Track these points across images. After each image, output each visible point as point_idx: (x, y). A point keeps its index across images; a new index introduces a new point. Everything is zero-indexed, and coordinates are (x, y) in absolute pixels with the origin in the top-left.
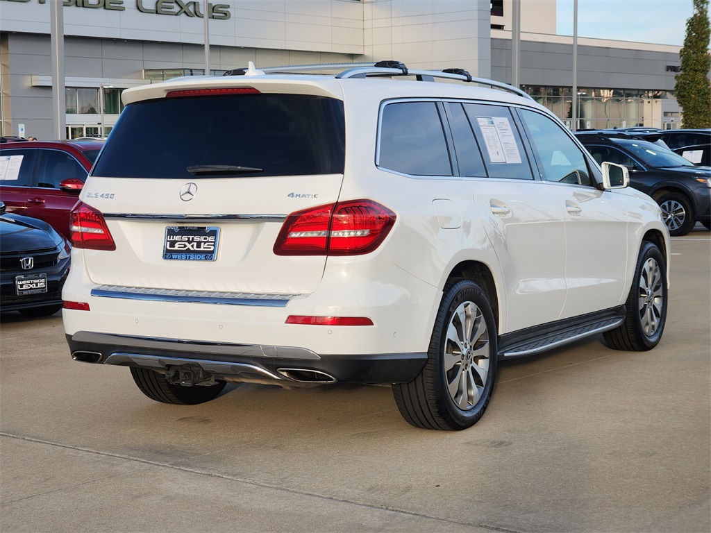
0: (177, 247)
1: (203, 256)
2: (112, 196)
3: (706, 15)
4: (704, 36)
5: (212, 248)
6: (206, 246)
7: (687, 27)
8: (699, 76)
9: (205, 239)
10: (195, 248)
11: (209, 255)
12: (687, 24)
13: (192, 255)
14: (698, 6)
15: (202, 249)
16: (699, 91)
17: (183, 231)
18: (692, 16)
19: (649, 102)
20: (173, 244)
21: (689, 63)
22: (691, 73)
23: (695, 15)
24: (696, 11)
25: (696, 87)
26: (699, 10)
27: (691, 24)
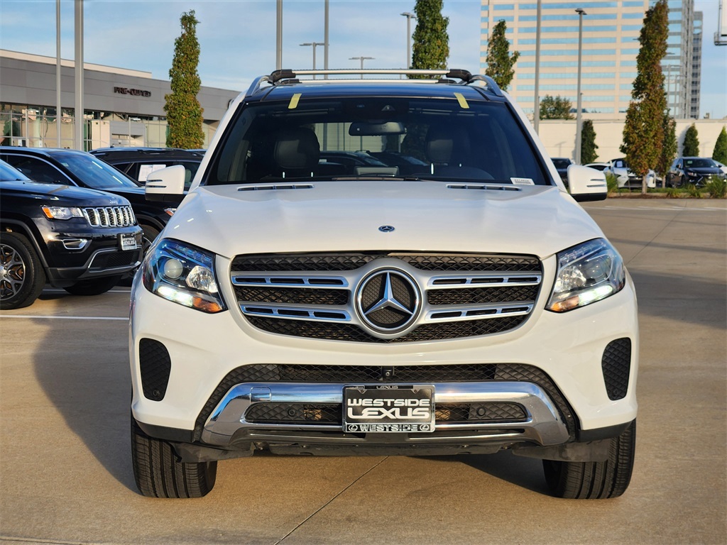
3: (194, 35)
7: (175, 47)
8: (189, 98)
12: (175, 44)
14: (186, 26)
16: (190, 112)
18: (180, 36)
21: (179, 83)
23: (183, 35)
24: (184, 31)
25: (186, 108)
26: (186, 30)
27: (179, 44)
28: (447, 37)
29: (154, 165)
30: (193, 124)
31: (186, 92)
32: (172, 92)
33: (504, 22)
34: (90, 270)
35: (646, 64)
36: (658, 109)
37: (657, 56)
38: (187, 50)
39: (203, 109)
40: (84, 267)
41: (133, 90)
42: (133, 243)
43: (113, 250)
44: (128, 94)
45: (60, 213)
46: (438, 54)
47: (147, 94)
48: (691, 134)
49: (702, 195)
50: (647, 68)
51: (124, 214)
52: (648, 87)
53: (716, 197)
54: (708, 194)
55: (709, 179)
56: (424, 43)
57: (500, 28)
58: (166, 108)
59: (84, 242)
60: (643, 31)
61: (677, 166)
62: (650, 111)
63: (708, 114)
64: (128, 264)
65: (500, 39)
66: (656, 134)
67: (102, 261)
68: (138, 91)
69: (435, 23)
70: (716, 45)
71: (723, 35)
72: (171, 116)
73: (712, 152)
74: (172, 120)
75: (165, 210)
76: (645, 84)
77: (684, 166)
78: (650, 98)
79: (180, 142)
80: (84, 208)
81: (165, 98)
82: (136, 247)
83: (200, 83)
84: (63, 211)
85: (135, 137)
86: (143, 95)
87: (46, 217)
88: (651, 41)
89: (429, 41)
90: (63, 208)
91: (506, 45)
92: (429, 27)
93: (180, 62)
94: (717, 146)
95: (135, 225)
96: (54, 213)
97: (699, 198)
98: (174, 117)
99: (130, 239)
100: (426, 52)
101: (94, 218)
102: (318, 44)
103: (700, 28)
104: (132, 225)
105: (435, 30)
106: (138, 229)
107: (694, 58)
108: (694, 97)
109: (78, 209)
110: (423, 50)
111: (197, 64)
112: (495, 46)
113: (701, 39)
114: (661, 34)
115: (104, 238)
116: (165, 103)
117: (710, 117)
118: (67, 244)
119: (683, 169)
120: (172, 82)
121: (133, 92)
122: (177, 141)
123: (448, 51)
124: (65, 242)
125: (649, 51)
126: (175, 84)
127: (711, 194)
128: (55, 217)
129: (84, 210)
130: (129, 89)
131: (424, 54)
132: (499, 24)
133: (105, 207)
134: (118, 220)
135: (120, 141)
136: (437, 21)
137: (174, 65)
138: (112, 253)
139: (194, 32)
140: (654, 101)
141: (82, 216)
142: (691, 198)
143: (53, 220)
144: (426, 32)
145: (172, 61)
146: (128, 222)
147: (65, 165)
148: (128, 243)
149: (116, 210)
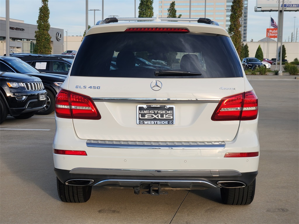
0: (146, 117)
1: (166, 122)
2: (98, 88)
4: (47, 15)
5: (172, 117)
6: (167, 116)
7: (39, 11)
8: (45, 32)
9: (165, 112)
10: (160, 117)
11: (170, 121)
12: (39, 10)
13: (158, 122)
14: (44, 2)
15: (165, 118)
16: (46, 38)
17: (149, 108)
18: (41, 6)
19: (2, 42)
20: (143, 115)
21: (41, 26)
22: (42, 31)
23: (43, 6)
24: (43, 5)
25: (44, 36)
26: (44, 4)
27: (41, 10)
28: (153, 8)
29: (42, 63)
30: (47, 44)
31: (44, 30)
32: (38, 30)
33: (175, 2)
34: (27, 109)
35: (234, 20)
36: (239, 39)
37: (238, 17)
38: (44, 13)
39: (51, 37)
40: (24, 108)
41: (17, 28)
42: (44, 97)
43: (36, 100)
44: (15, 30)
45: (14, 85)
46: (149, 15)
47: (23, 30)
48: (245, 48)
49: (256, 73)
50: (234, 22)
51: (40, 85)
52: (235, 29)
53: (262, 74)
54: (259, 73)
55: (257, 67)
56: (143, 11)
57: (173, 4)
58: (36, 36)
59: (24, 97)
60: (232, 7)
61: (244, 62)
62: (236, 39)
63: (252, 40)
64: (41, 106)
65: (173, 9)
66: (238, 49)
67: (32, 105)
68: (19, 29)
69: (147, 2)
70: (255, 12)
71: (258, 8)
72: (38, 40)
73: (255, 55)
74: (38, 42)
75: (54, 83)
76: (233, 28)
77: (247, 61)
78: (235, 34)
79: (41, 51)
80: (24, 83)
81: (35, 32)
82: (45, 99)
83: (50, 26)
84: (15, 84)
85: (18, 48)
86: (21, 30)
87: (8, 87)
88: (236, 11)
89: (145, 10)
90: (15, 83)
91: (175, 11)
92: (145, 4)
93: (41, 17)
94: (257, 53)
95: (44, 89)
96: (11, 85)
97: (255, 75)
98: (39, 41)
99: (43, 96)
100: (144, 15)
101: (28, 87)
102: (96, 10)
103: (247, 4)
104: (43, 89)
105: (147, 5)
106: (45, 91)
107: (244, 16)
108: (245, 32)
109: (22, 83)
110: (143, 13)
111: (48, 19)
112: (171, 12)
113: (247, 9)
114: (240, 8)
115: (32, 95)
116: (35, 34)
117: (253, 41)
118: (17, 98)
119: (246, 63)
120: (38, 26)
121: (17, 29)
122: (40, 50)
123: (153, 14)
124: (17, 97)
125: (235, 15)
126: (39, 26)
127: (260, 73)
128: (12, 87)
129: (24, 84)
130: (15, 28)
131: (143, 15)
132: (172, 3)
133: (32, 82)
134: (38, 88)
135: (11, 49)
136: (148, 2)
137: (39, 19)
138: (36, 102)
139: (47, 5)
140: (237, 35)
141: (23, 86)
142: (252, 75)
143: (11, 88)
144: (144, 6)
145: (38, 17)
146: (41, 88)
147: (10, 63)
148: (42, 97)
149: (37, 83)
